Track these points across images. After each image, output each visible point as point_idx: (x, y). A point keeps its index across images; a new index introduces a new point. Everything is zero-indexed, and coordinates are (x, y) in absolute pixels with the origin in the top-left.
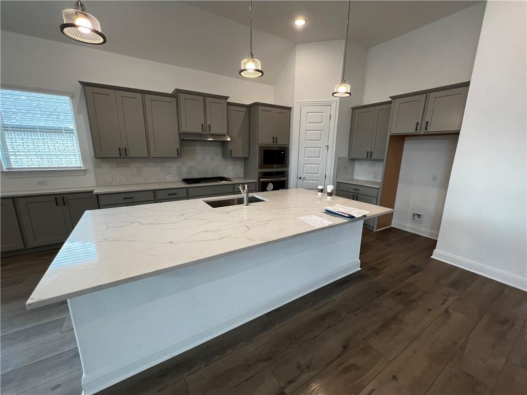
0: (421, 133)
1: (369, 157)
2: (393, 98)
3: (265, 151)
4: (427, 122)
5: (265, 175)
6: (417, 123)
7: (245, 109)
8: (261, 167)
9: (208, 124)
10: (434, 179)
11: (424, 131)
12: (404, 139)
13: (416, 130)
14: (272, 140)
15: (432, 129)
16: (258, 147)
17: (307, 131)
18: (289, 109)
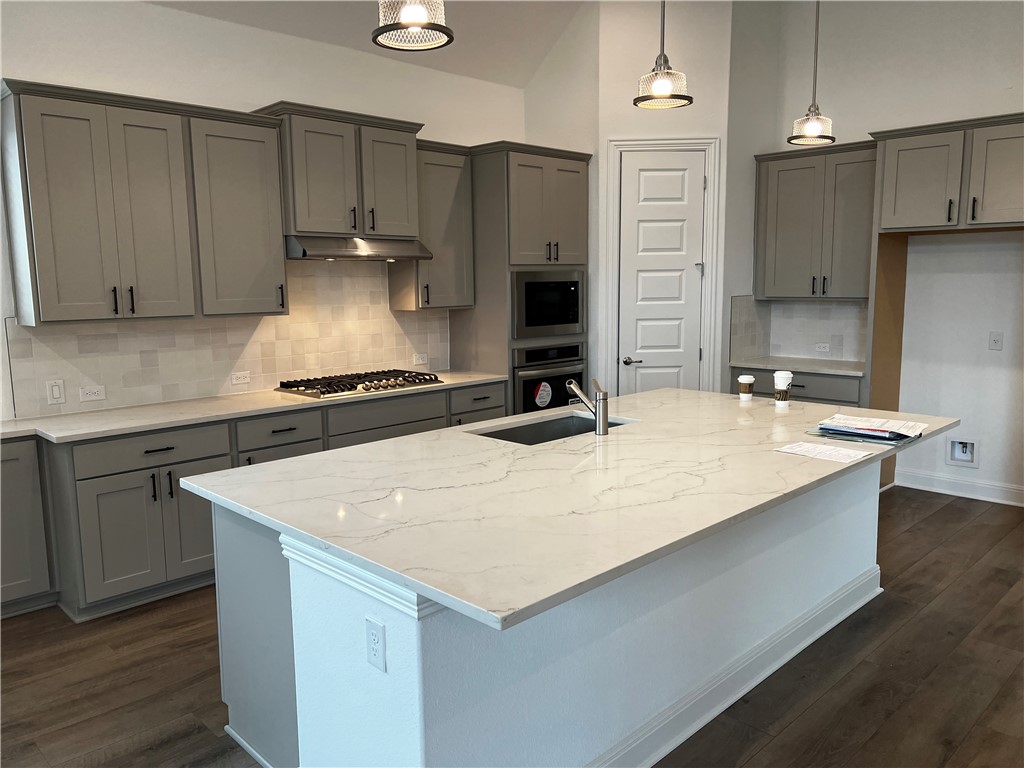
0: (962, 226)
1: (819, 293)
2: (881, 137)
3: (528, 285)
4: (975, 200)
5: (534, 357)
6: (951, 202)
7: (460, 160)
8: (518, 334)
9: (368, 207)
10: (996, 342)
11: (969, 221)
12: (906, 244)
13: (949, 219)
14: (543, 253)
15: (988, 216)
16: (509, 276)
17: (642, 224)
18: (585, 158)
